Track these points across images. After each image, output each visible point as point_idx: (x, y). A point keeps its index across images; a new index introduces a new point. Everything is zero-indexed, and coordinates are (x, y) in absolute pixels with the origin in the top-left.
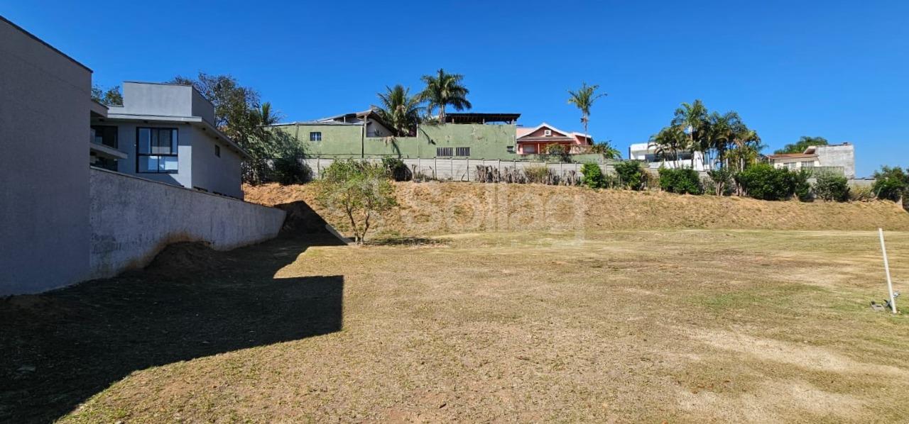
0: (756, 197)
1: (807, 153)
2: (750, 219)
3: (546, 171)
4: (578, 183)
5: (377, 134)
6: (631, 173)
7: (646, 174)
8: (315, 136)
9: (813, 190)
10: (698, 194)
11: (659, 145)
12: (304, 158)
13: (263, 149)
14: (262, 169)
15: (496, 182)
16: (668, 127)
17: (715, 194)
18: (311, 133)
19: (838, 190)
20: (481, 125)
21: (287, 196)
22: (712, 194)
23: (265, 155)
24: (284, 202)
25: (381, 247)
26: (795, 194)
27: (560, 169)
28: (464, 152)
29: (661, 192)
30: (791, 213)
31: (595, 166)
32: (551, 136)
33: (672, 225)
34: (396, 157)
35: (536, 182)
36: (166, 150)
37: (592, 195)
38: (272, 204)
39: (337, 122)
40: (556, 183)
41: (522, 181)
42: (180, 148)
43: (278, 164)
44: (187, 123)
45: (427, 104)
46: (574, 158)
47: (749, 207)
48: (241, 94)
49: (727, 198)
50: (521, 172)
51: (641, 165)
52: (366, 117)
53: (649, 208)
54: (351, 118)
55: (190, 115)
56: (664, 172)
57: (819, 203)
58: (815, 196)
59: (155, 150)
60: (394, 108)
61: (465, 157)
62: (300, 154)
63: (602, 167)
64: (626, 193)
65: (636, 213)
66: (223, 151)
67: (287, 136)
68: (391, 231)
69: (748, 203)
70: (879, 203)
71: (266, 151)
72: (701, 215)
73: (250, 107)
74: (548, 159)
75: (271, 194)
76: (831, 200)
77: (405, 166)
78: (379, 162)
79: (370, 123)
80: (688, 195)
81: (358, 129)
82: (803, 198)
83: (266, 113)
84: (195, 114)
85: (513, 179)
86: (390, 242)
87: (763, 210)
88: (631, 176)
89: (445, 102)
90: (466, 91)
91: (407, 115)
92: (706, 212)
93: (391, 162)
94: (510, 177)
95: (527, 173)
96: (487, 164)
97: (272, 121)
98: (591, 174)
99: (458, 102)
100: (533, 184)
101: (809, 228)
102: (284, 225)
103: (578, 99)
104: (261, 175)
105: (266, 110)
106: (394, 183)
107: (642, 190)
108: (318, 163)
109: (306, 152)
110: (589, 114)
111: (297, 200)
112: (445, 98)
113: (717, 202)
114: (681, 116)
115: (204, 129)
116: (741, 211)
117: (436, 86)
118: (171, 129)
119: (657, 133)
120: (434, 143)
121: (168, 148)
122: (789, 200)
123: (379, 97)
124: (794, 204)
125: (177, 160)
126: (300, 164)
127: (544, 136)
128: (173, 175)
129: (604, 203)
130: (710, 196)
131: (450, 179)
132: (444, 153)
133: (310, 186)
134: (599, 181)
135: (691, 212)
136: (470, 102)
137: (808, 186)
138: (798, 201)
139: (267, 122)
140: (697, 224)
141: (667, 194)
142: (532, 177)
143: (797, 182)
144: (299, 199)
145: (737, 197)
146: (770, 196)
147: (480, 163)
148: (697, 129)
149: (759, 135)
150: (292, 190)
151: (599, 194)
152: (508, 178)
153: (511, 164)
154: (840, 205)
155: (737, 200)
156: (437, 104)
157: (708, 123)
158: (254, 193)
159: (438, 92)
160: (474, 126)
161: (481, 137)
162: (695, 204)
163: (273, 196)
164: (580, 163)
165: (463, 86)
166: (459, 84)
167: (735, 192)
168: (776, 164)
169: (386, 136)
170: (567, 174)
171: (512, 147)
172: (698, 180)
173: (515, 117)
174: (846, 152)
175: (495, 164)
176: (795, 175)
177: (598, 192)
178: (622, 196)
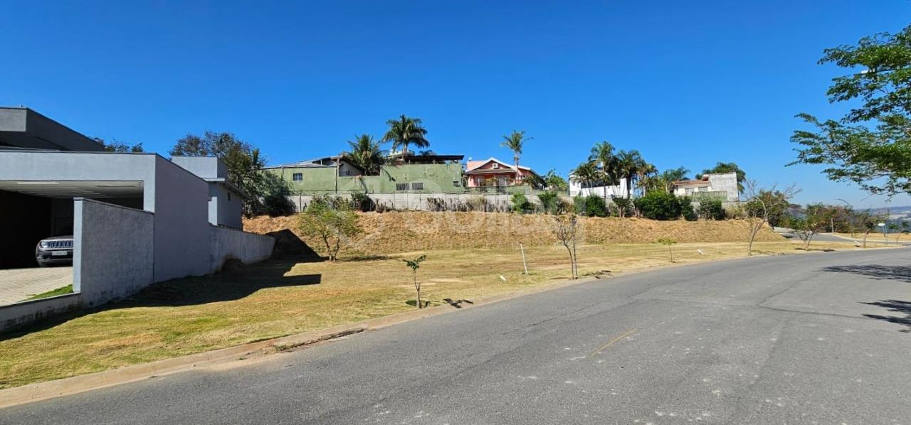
0: (650, 218)
1: (704, 180)
2: (641, 236)
3: (483, 201)
4: (509, 210)
5: (348, 174)
8: (297, 177)
9: (698, 211)
10: (604, 217)
11: (579, 177)
12: (289, 195)
13: (255, 188)
14: (255, 205)
15: (444, 211)
16: (585, 161)
17: (618, 216)
19: (716, 211)
20: (431, 165)
21: (275, 226)
22: (615, 216)
23: (257, 193)
24: (273, 231)
25: (348, 263)
26: (682, 215)
27: (495, 199)
28: (418, 187)
30: (676, 229)
31: (523, 196)
32: (498, 168)
34: (363, 192)
35: (475, 210)
37: (519, 219)
38: (264, 233)
39: (315, 165)
40: (491, 210)
41: (464, 210)
43: (268, 199)
44: (215, 182)
45: (390, 145)
46: (508, 190)
47: (643, 226)
48: (238, 147)
49: (628, 219)
50: (463, 202)
52: (338, 160)
54: (327, 162)
55: (216, 177)
56: (579, 198)
57: (702, 222)
58: (699, 216)
60: (361, 155)
61: (418, 191)
62: (285, 191)
63: (528, 197)
64: (547, 217)
66: (232, 195)
67: (274, 178)
68: (358, 251)
69: (643, 222)
70: (749, 220)
71: (258, 190)
72: (603, 233)
73: (244, 155)
74: (486, 191)
75: (261, 225)
76: (711, 219)
77: (370, 200)
78: (350, 198)
79: (342, 165)
80: (596, 218)
81: (333, 169)
82: (688, 218)
83: (256, 158)
84: (219, 176)
85: (457, 208)
86: (356, 259)
87: (654, 228)
89: (407, 142)
90: (425, 132)
91: (372, 157)
92: (608, 230)
93: (359, 197)
94: (455, 206)
95: (468, 203)
96: (436, 196)
98: (519, 202)
99: (420, 142)
100: (473, 212)
101: (686, 241)
102: (275, 248)
103: (511, 142)
104: (254, 209)
105: (256, 155)
106: (360, 213)
107: (560, 214)
108: (300, 199)
109: (290, 189)
110: (521, 152)
111: (283, 228)
112: (405, 140)
113: (618, 222)
114: (596, 154)
115: (223, 184)
116: (636, 229)
117: (399, 130)
119: (576, 168)
120: (394, 180)
122: (677, 219)
123: (348, 144)
124: (681, 223)
126: (286, 200)
127: (492, 168)
130: (613, 217)
131: (407, 209)
132: (402, 187)
133: (293, 217)
134: (526, 207)
135: (596, 232)
136: (428, 141)
137: (691, 209)
138: (685, 220)
139: (259, 167)
140: (598, 241)
142: (472, 206)
143: (683, 205)
144: (285, 228)
145: (636, 218)
146: (661, 217)
147: (430, 196)
148: (607, 164)
149: (657, 168)
150: (279, 221)
151: (525, 219)
152: (453, 208)
153: (456, 196)
154: (718, 222)
155: (635, 221)
156: (401, 143)
157: (615, 159)
158: (248, 224)
159: (401, 134)
160: (426, 165)
161: (432, 174)
162: (600, 224)
163: (264, 226)
164: (512, 193)
165: (422, 128)
166: (418, 126)
167: (634, 214)
168: (679, 190)
169: (355, 175)
170: (501, 203)
171: (457, 182)
172: (604, 206)
173: (461, 158)
174: (731, 179)
175: (442, 196)
176: (682, 200)
177: (524, 216)
178: (543, 219)
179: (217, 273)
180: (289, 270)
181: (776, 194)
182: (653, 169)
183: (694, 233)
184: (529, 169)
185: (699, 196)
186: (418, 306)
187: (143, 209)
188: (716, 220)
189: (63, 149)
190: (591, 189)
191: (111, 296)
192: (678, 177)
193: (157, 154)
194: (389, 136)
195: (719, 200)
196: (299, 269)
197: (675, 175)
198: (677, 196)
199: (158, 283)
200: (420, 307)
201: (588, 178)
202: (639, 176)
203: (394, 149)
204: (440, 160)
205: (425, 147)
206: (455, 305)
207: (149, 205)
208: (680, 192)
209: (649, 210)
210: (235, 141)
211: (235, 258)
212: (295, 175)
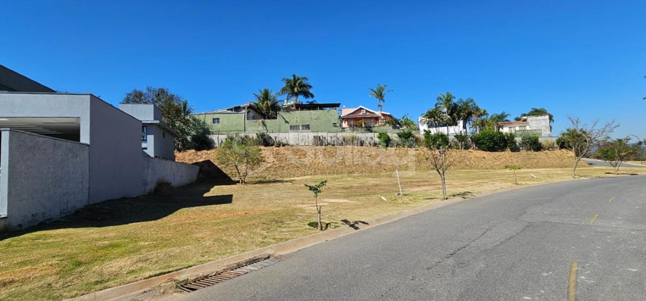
0: (483, 150)
1: (523, 121)
2: (477, 163)
3: (355, 138)
4: (375, 144)
5: (254, 118)
6: (406, 137)
7: (417, 138)
8: (216, 120)
9: (520, 144)
10: (448, 149)
11: (428, 120)
12: (209, 134)
13: (184, 129)
14: (184, 142)
15: (325, 145)
16: (432, 108)
17: (459, 149)
19: (534, 145)
20: (316, 111)
21: (199, 157)
22: (457, 149)
23: (186, 133)
24: (198, 161)
25: (254, 185)
26: (508, 148)
27: (364, 136)
28: (307, 127)
29: (425, 149)
30: (503, 159)
31: (386, 133)
32: (366, 113)
34: (265, 132)
35: (350, 145)
37: (383, 151)
38: (191, 162)
39: (229, 111)
40: (362, 145)
41: (341, 145)
42: (148, 136)
43: (194, 138)
44: (152, 124)
45: (285, 96)
46: (374, 129)
47: (478, 156)
48: (171, 98)
49: (467, 151)
50: (340, 139)
51: (413, 132)
52: (246, 108)
53: (417, 159)
54: (237, 109)
55: (153, 120)
57: (523, 152)
58: (521, 148)
60: (263, 103)
61: (306, 130)
62: (207, 131)
63: (389, 135)
64: (404, 150)
65: (408, 162)
66: (166, 134)
67: (199, 121)
68: (261, 176)
69: (478, 153)
70: (560, 151)
71: (186, 131)
72: (448, 162)
73: (176, 104)
74: (357, 130)
75: (189, 157)
76: (531, 150)
77: (270, 137)
78: (255, 137)
79: (249, 111)
81: (242, 115)
82: (512, 150)
83: (185, 107)
84: (155, 119)
85: (336, 143)
86: (260, 182)
87: (486, 157)
88: (408, 139)
89: (297, 94)
90: (310, 87)
91: (271, 106)
92: (451, 160)
93: (263, 135)
94: (334, 142)
96: (320, 134)
98: (383, 138)
99: (307, 94)
100: (348, 146)
102: (199, 174)
103: (376, 93)
104: (183, 145)
105: (185, 104)
106: (262, 147)
107: (414, 147)
108: (218, 137)
109: (211, 130)
110: (384, 101)
111: (206, 159)
112: (296, 93)
113: (459, 153)
114: (441, 102)
115: (159, 126)
116: (473, 159)
117: (291, 85)
118: (144, 128)
119: (425, 112)
120: (288, 123)
122: (504, 151)
123: (253, 95)
124: (508, 153)
125: (147, 142)
126: (207, 138)
127: (361, 114)
128: (145, 150)
129: (390, 156)
130: (455, 149)
131: (297, 144)
132: (294, 128)
133: (212, 151)
134: (388, 142)
136: (313, 93)
137: (515, 142)
138: (510, 152)
139: (188, 113)
141: (429, 149)
142: (345, 141)
143: (509, 140)
144: (207, 159)
145: (472, 150)
146: (492, 149)
147: (316, 134)
148: (449, 109)
149: (488, 112)
150: (202, 154)
151: (387, 151)
152: (332, 143)
153: (335, 134)
154: (536, 153)
155: (471, 152)
156: (293, 95)
157: (456, 105)
158: (180, 156)
159: (292, 88)
160: (312, 111)
161: (316, 118)
163: (191, 157)
164: (377, 132)
165: (308, 84)
166: (305, 83)
167: (471, 147)
168: (504, 128)
169: (259, 119)
170: (369, 139)
171: (336, 124)
172: (448, 141)
173: (338, 105)
174: (544, 120)
175: (324, 134)
176: (507, 136)
177: (387, 149)
178: (401, 151)
179: (149, 194)
180: (208, 191)
181: (580, 131)
182: (485, 113)
183: (518, 162)
184: (389, 114)
185: (521, 133)
186: (319, 228)
187: (79, 141)
188: (534, 151)
189: (11, 90)
190: (437, 128)
191: (44, 217)
192: (501, 119)
193: (91, 95)
194: (284, 90)
195: (537, 136)
196: (217, 191)
197: (499, 117)
198: (504, 133)
199: (93, 204)
200: (321, 229)
201: (435, 121)
202: (474, 118)
203: (288, 99)
204: (322, 107)
205: (311, 98)
206: (352, 226)
207: (85, 138)
208: (505, 130)
210: (169, 94)
211: (165, 182)
212: (214, 119)
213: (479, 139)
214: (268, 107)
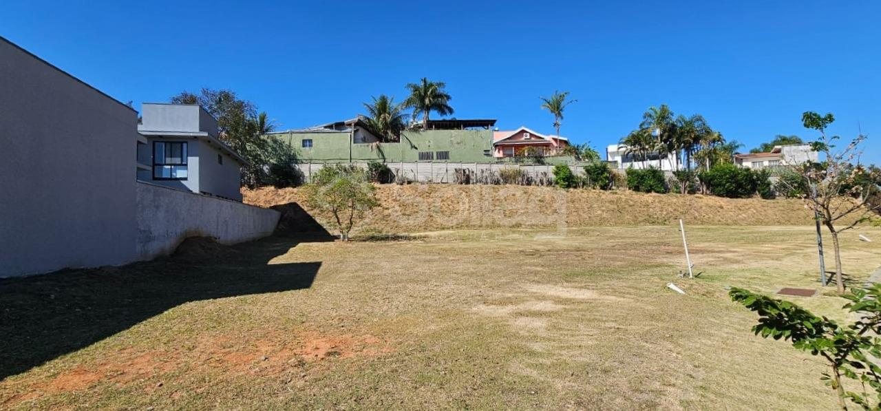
0: (719, 195)
1: (774, 153)
2: (711, 216)
3: (519, 173)
4: (550, 183)
5: (364, 140)
6: (598, 174)
7: (614, 175)
8: (307, 143)
9: (775, 187)
10: (664, 193)
11: (629, 147)
12: (297, 163)
13: (260, 155)
14: (258, 173)
15: (473, 183)
16: (636, 130)
17: (680, 193)
18: (303, 141)
19: (799, 188)
20: (460, 131)
21: (281, 198)
22: (676, 193)
23: (261, 160)
24: (279, 203)
25: (363, 243)
26: (757, 192)
27: (533, 170)
28: (444, 156)
29: (628, 192)
30: (752, 209)
31: (566, 167)
32: (530, 139)
33: (636, 222)
34: (381, 161)
35: (511, 183)
36: (178, 161)
37: (563, 194)
38: (268, 206)
39: (327, 130)
40: (529, 183)
41: (497, 183)
42: (189, 158)
43: (274, 169)
44: (195, 137)
45: (411, 111)
46: (547, 160)
47: (711, 205)
48: (240, 106)
49: (692, 196)
50: (496, 174)
51: (609, 166)
52: (353, 124)
53: (616, 207)
54: (340, 126)
55: (198, 130)
56: (631, 172)
57: (781, 200)
58: (777, 194)
59: (168, 160)
60: (378, 118)
61: (444, 161)
62: (293, 159)
63: (572, 169)
64: (595, 192)
65: (603, 211)
66: (224, 159)
67: (281, 145)
68: (375, 229)
69: (711, 201)
71: (263, 158)
72: (665, 213)
73: (248, 118)
74: (523, 162)
75: (267, 197)
76: (793, 197)
77: (389, 170)
78: (365, 167)
79: (357, 130)
80: (653, 194)
81: (347, 135)
82: (764, 196)
83: (262, 123)
84: (201, 130)
85: (489, 180)
86: (372, 238)
87: (725, 207)
88: (601, 176)
89: (428, 108)
90: (448, 98)
91: (391, 123)
92: (670, 209)
93: (376, 167)
94: (487, 178)
95: (502, 175)
96: (464, 166)
97: (267, 130)
98: (562, 175)
99: (442, 108)
100: (508, 185)
101: (767, 224)
102: (279, 223)
103: (551, 105)
104: (258, 180)
105: (263, 119)
106: (377, 185)
107: (610, 189)
108: (310, 168)
109: (299, 157)
110: (562, 118)
111: (290, 202)
112: (427, 106)
113: (682, 200)
114: (650, 120)
115: (209, 142)
116: (704, 208)
117: (420, 93)
118: (182, 143)
119: (626, 135)
120: (416, 148)
121: (179, 159)
122: (752, 197)
123: (364, 106)
124: (756, 201)
126: (293, 169)
127: (523, 139)
128: (183, 182)
129: (573, 202)
130: (674, 194)
131: (430, 181)
132: (425, 157)
133: (301, 189)
135: (655, 211)
136: (452, 107)
137: (769, 184)
138: (760, 199)
139: (265, 132)
140: (660, 221)
141: (634, 192)
142: (507, 178)
143: (758, 180)
144: (292, 201)
145: (702, 196)
146: (732, 194)
147: (458, 166)
148: (664, 131)
149: (724, 136)
150: (286, 193)
151: (569, 194)
152: (484, 180)
153: (487, 166)
154: (801, 202)
155: (701, 198)
156: (422, 111)
157: (674, 125)
158: (251, 196)
159: (422, 99)
160: (452, 131)
161: (459, 141)
162: (660, 202)
163: (269, 198)
164: (552, 165)
165: (445, 93)
166: (441, 92)
167: (699, 190)
168: (747, 163)
169: (372, 142)
170: (540, 176)
171: (489, 151)
172: (664, 180)
173: (492, 123)
174: (807, 151)
175: (472, 167)
176: (757, 174)
177: (568, 192)
178: (591, 195)
180: (283, 253)
181: (870, 168)
182: (719, 139)
183: (775, 215)
184: (566, 139)
185: (776, 171)
190: (645, 162)
192: (730, 151)
194: (409, 102)
196: (300, 253)
197: (725, 149)
198: (751, 170)
201: (640, 149)
202: (703, 145)
203: (414, 117)
204: (467, 125)
205: (448, 114)
208: (750, 166)
209: (720, 185)
210: (236, 100)
211: (204, 236)
212: (304, 141)
213: (713, 178)
214: (386, 123)
